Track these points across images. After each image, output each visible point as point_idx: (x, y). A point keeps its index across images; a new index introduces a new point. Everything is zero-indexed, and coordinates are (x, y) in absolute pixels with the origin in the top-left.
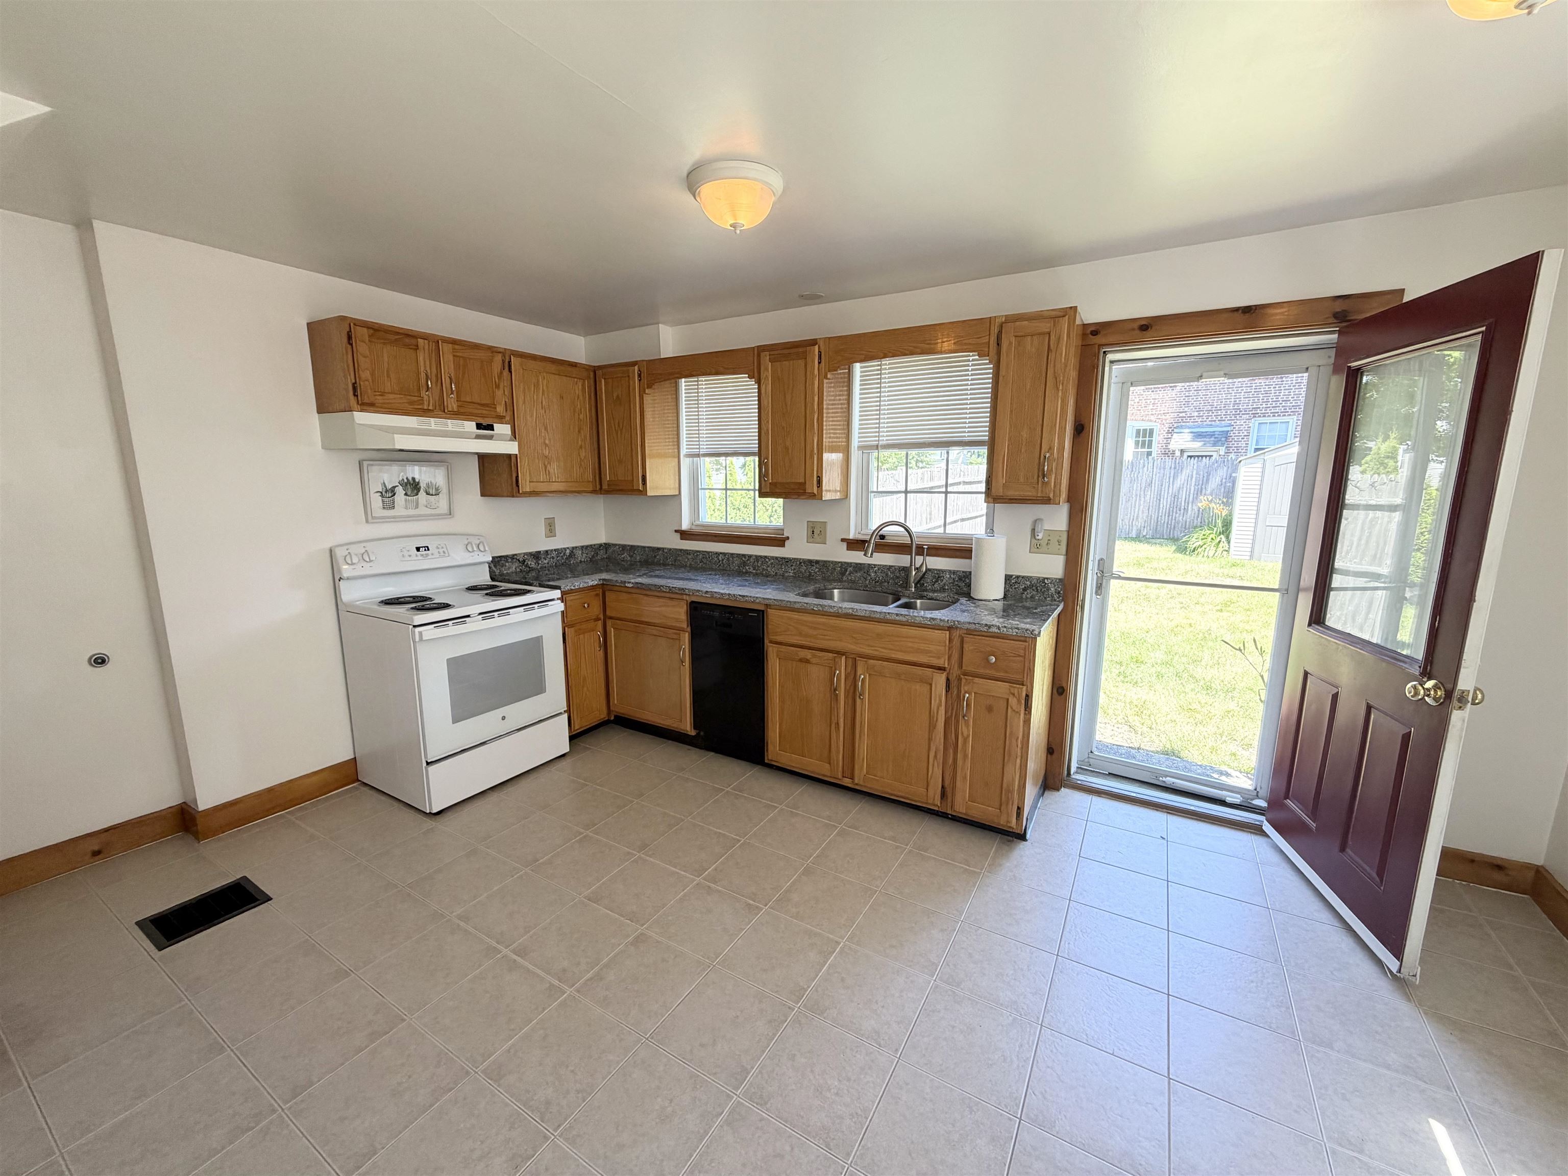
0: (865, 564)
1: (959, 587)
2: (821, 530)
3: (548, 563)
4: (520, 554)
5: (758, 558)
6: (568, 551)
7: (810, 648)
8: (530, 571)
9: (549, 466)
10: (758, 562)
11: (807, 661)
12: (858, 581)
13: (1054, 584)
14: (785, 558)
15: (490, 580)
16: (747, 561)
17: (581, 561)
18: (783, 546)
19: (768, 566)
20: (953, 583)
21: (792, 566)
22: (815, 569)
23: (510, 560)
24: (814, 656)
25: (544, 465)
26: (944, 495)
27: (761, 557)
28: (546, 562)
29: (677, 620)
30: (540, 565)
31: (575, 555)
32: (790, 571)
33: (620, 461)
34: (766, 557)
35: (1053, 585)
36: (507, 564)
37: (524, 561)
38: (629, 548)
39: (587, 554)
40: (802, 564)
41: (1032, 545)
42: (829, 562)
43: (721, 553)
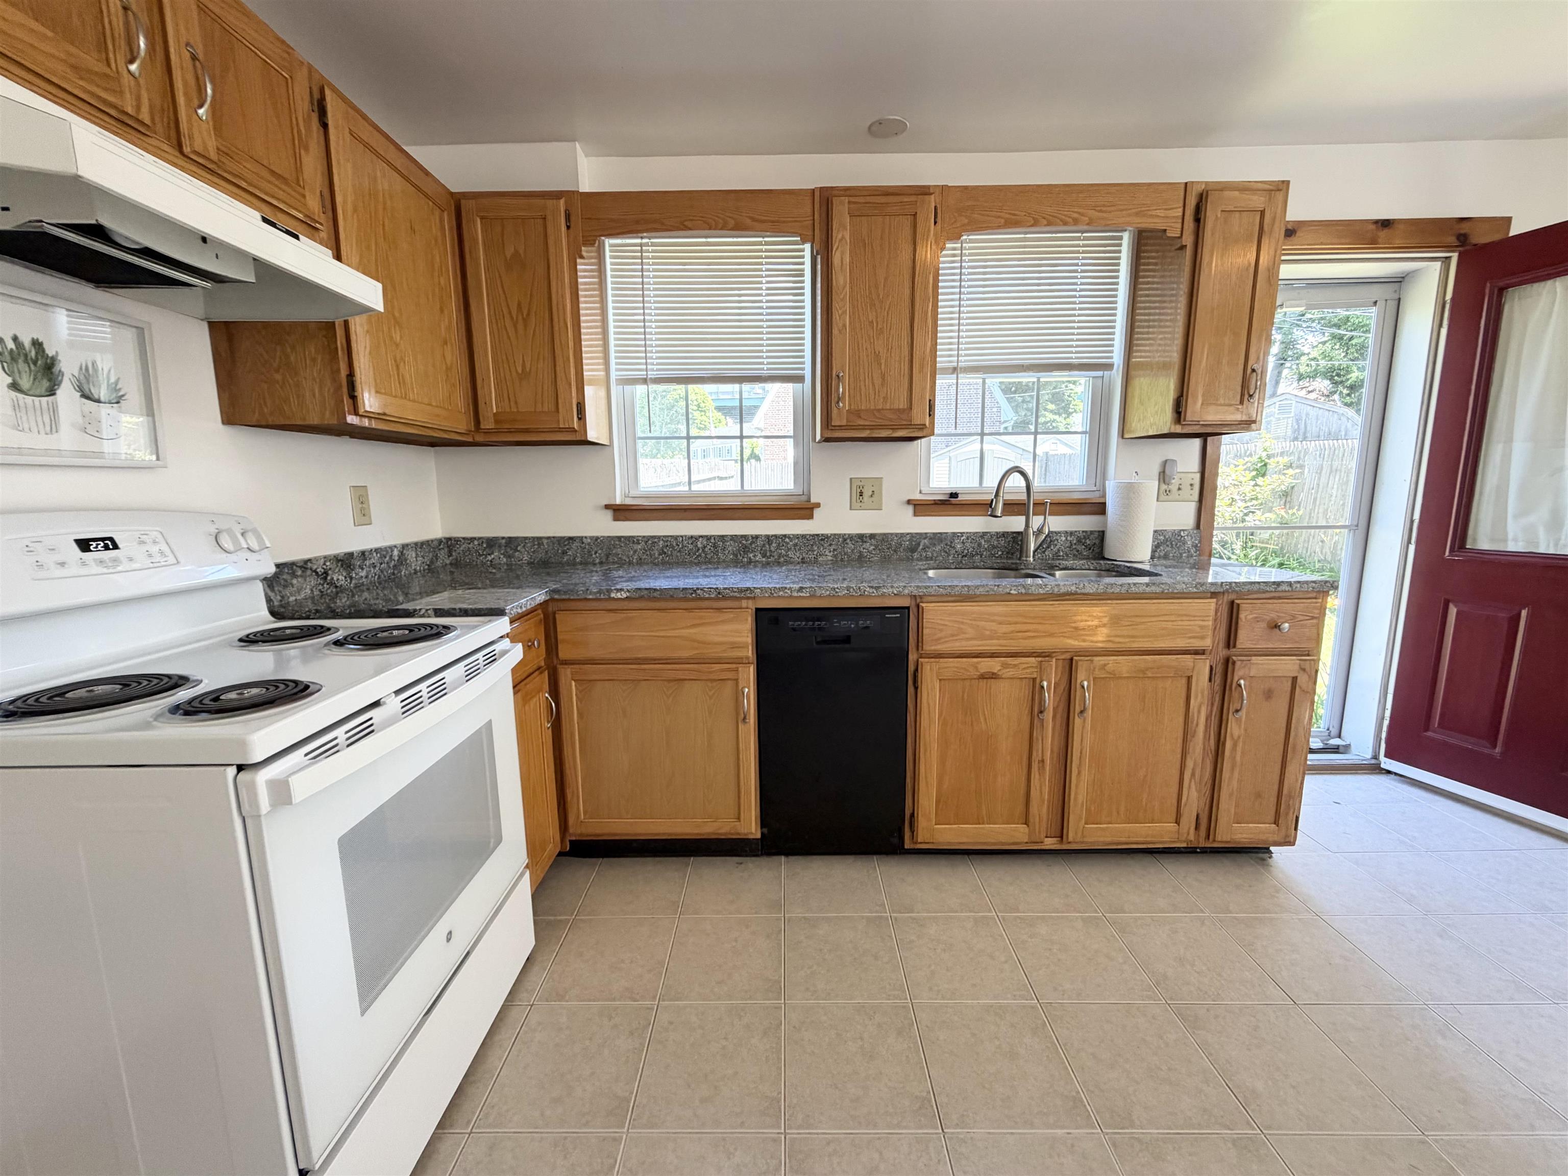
0: (947, 533)
1: (1078, 551)
2: (873, 489)
3: (367, 577)
4: (317, 559)
5: (769, 539)
6: (396, 553)
7: (993, 655)
8: (337, 593)
9: (402, 364)
10: (770, 545)
11: (994, 676)
12: (937, 556)
13: (1191, 536)
14: (818, 535)
15: (273, 619)
16: (751, 544)
17: (415, 570)
18: (810, 517)
19: (789, 549)
20: (1070, 547)
21: (831, 545)
22: (869, 546)
23: (299, 573)
24: (1005, 666)
25: (395, 361)
26: (1032, 437)
27: (776, 536)
28: (363, 574)
29: (734, 646)
30: (353, 582)
31: (406, 560)
32: (827, 553)
33: (524, 375)
34: (785, 536)
35: (1190, 538)
36: (295, 581)
37: (326, 573)
38: (504, 541)
39: (423, 557)
40: (848, 541)
41: (1161, 492)
42: (892, 534)
43: (701, 536)
